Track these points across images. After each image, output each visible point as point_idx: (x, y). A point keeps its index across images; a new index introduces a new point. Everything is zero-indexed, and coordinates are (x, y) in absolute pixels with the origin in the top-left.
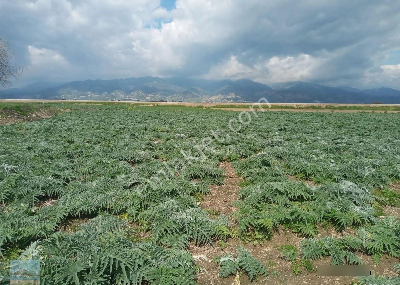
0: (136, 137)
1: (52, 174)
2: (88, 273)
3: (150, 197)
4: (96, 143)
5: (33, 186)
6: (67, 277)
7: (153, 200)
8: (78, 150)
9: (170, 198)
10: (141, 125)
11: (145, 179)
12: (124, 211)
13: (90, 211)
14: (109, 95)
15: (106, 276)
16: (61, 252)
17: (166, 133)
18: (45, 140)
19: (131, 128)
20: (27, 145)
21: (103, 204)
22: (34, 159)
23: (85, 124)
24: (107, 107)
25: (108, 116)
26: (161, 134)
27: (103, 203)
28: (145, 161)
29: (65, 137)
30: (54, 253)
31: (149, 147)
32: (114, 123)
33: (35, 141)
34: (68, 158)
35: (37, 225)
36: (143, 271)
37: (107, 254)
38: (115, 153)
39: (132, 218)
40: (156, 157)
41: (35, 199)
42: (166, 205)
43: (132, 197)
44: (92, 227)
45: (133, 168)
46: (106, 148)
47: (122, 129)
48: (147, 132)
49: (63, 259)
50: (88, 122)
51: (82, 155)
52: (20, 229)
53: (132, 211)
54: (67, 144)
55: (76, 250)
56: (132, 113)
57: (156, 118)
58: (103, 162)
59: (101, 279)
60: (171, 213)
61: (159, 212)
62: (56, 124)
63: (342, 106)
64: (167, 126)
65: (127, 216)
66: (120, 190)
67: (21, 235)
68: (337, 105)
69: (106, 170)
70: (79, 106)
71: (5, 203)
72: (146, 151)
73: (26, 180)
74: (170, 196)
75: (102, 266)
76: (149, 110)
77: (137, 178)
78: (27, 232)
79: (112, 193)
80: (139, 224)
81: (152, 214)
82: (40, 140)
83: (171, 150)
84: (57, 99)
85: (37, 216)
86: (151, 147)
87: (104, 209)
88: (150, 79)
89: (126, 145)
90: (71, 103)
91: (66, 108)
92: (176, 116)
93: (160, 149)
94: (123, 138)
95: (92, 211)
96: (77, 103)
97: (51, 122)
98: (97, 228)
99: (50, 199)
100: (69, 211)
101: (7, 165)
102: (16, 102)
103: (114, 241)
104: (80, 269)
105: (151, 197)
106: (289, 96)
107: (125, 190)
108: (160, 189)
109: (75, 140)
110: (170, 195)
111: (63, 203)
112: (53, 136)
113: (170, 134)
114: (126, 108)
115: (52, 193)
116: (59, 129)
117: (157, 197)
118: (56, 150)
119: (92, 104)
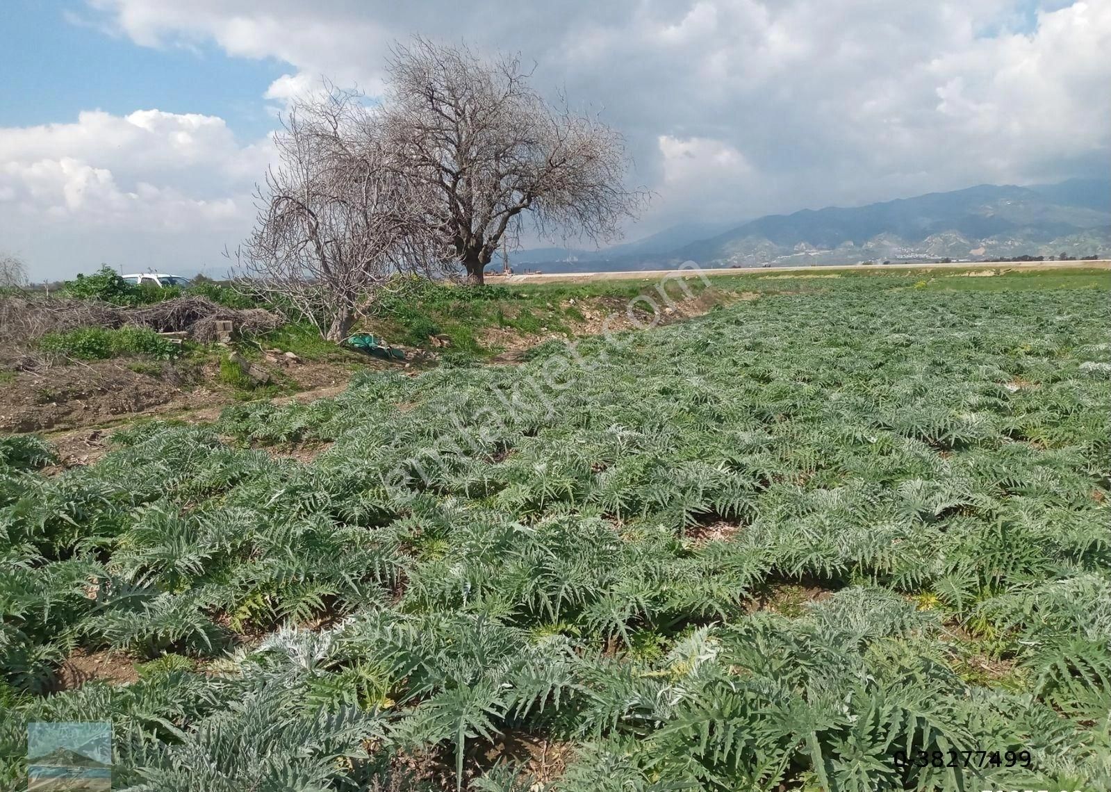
0: (948, 371)
1: (725, 460)
2: (845, 739)
3: (1010, 556)
4: (829, 385)
5: (683, 485)
6: (790, 735)
7: (1021, 566)
8: (785, 401)
9: (1082, 568)
10: (960, 336)
11: (989, 498)
12: (926, 586)
13: (828, 569)
14: (858, 249)
15: (891, 760)
16: (767, 667)
17: (1045, 360)
18: (699, 373)
19: (930, 344)
20: (658, 383)
21: (866, 556)
22: (678, 419)
23: (796, 331)
24: (852, 283)
25: (857, 309)
26: (1029, 361)
27: (865, 552)
28: (982, 442)
29: (746, 365)
30: (752, 664)
31: (993, 400)
32: (875, 329)
33: (676, 373)
34: (758, 422)
35: (701, 583)
36: (1006, 775)
37: (895, 699)
38: (887, 414)
39: (950, 609)
40: (1016, 435)
41: (687, 518)
42: (1072, 590)
43: (953, 549)
44: (838, 615)
45: (946, 463)
46: (863, 400)
47: (902, 345)
48: (981, 355)
49: (776, 686)
50: (802, 325)
51: (795, 415)
52: (665, 588)
53: (953, 588)
54: (753, 384)
55: (806, 670)
56: (928, 299)
57: (1009, 313)
58: (855, 438)
59: (876, 765)
60: (1091, 616)
61: (1048, 608)
62: (721, 330)
64: (1047, 336)
65: (933, 600)
66: (910, 524)
67: (664, 602)
69: (867, 460)
70: (774, 282)
71: (621, 517)
72: (984, 413)
73: (668, 469)
74: (1080, 563)
75: (885, 731)
76: (982, 289)
77: (962, 492)
78: (682, 597)
79: (888, 528)
80: (971, 632)
81: (1022, 610)
82: (687, 371)
83: (1067, 413)
84: (719, 266)
85: (695, 562)
86: (1000, 402)
87: (869, 571)
88: (987, 193)
89: (919, 392)
90: (754, 276)
91: (744, 291)
92: (1076, 304)
93: (1029, 411)
94: (907, 373)
95: (834, 571)
96: (770, 274)
97: (709, 326)
98: (852, 620)
99: (722, 523)
100: (774, 561)
101: (621, 428)
102: (626, 277)
103: (913, 667)
104: (825, 724)
105: (1014, 557)
107: (925, 525)
108: (1045, 537)
109: (772, 375)
110: (1083, 558)
111: (756, 539)
112: (717, 363)
113: (1061, 364)
114: (907, 285)
115: (728, 509)
116: (728, 344)
117: (1036, 560)
118: (729, 399)
119: (810, 276)
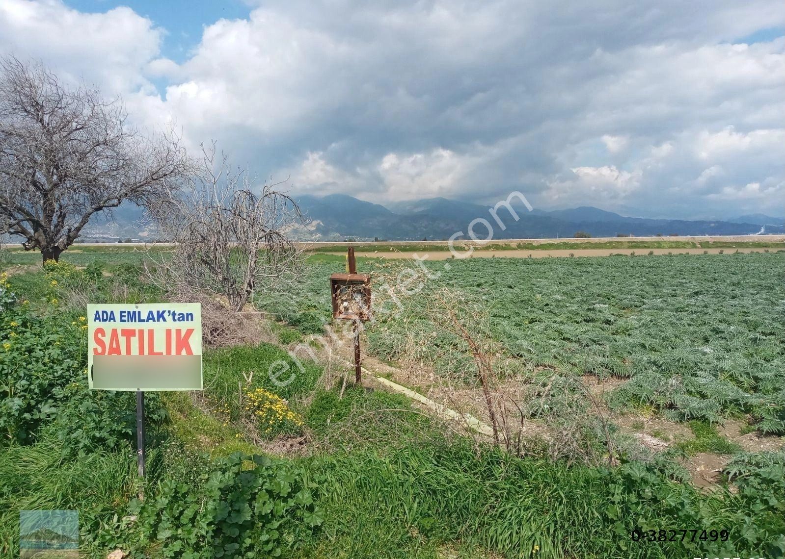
63: (546, 243)
68: (537, 242)
106: (423, 225)
